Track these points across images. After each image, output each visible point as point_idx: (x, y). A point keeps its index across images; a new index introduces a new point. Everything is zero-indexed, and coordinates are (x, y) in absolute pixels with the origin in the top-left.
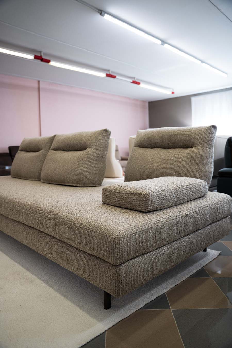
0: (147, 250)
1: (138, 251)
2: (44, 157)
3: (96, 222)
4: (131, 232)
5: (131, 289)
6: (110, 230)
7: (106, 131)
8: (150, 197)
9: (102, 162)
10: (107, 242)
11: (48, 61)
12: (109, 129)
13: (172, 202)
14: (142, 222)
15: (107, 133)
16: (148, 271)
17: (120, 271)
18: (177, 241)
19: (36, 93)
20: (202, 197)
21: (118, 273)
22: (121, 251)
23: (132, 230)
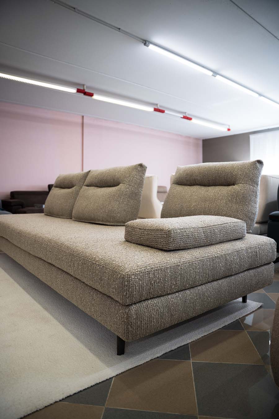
0: (164, 292)
1: (152, 292)
2: (77, 193)
3: (109, 258)
4: (145, 270)
5: (143, 333)
6: (121, 266)
7: (141, 165)
8: (172, 234)
9: (136, 200)
10: (116, 279)
11: (91, 95)
12: (144, 163)
13: (200, 242)
14: (159, 261)
15: (142, 168)
16: (165, 315)
17: (129, 312)
18: (203, 285)
19: (80, 130)
20: (239, 239)
21: (127, 314)
22: (131, 290)
23: (145, 268)
